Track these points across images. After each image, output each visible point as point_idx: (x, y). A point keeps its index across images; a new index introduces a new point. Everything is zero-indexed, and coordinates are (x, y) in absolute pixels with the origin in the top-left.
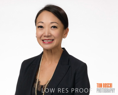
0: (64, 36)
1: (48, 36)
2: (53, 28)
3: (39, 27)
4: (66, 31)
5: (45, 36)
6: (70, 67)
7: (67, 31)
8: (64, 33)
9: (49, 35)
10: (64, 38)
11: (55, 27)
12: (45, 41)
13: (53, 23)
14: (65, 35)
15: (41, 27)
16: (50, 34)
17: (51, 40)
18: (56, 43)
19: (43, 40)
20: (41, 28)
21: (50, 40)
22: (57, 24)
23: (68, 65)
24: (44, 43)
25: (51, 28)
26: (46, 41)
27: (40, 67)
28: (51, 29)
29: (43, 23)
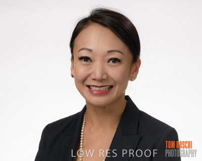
0: (132, 76)
1: (101, 80)
2: (111, 62)
3: (81, 58)
4: (136, 65)
5: (94, 80)
6: (141, 138)
7: (138, 66)
8: (133, 71)
9: (105, 77)
10: (132, 80)
11: (115, 60)
12: (94, 88)
13: (113, 53)
14: (133, 73)
15: (86, 59)
16: (107, 74)
17: (107, 87)
18: (117, 94)
19: (89, 86)
20: (85, 61)
21: (104, 88)
22: (122, 53)
23: (137, 134)
24: (91, 92)
25: (108, 62)
26: (97, 89)
27: (81, 141)
28: (109, 65)
29: (90, 50)
